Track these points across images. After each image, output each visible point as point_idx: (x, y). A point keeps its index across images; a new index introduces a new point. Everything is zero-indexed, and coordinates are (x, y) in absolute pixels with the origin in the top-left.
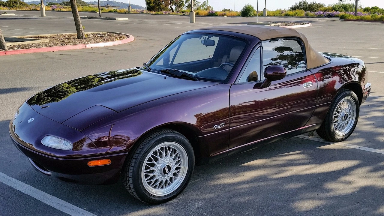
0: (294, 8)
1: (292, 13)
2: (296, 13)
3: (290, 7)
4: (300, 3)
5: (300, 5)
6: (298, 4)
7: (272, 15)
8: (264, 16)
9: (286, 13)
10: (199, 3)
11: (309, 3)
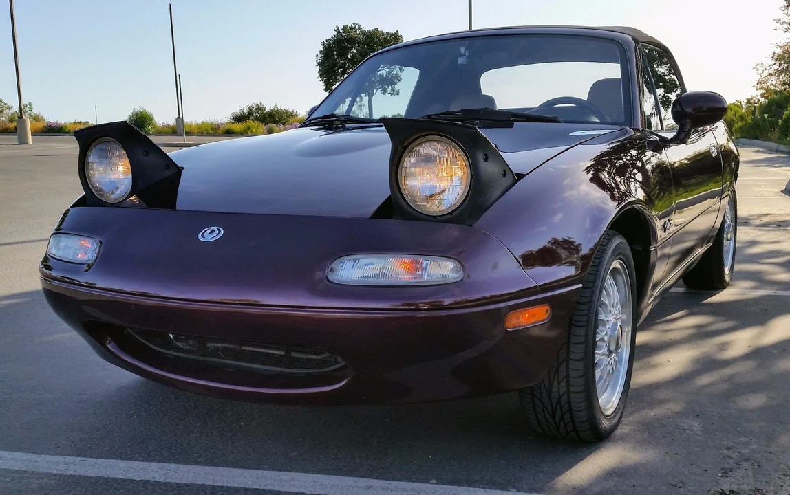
0: (239, 119)
1: (238, 127)
2: (249, 128)
3: (230, 115)
4: (250, 108)
5: (251, 112)
6: (246, 110)
7: (196, 131)
8: (179, 132)
9: (227, 128)
10: (9, 108)
11: (267, 109)
